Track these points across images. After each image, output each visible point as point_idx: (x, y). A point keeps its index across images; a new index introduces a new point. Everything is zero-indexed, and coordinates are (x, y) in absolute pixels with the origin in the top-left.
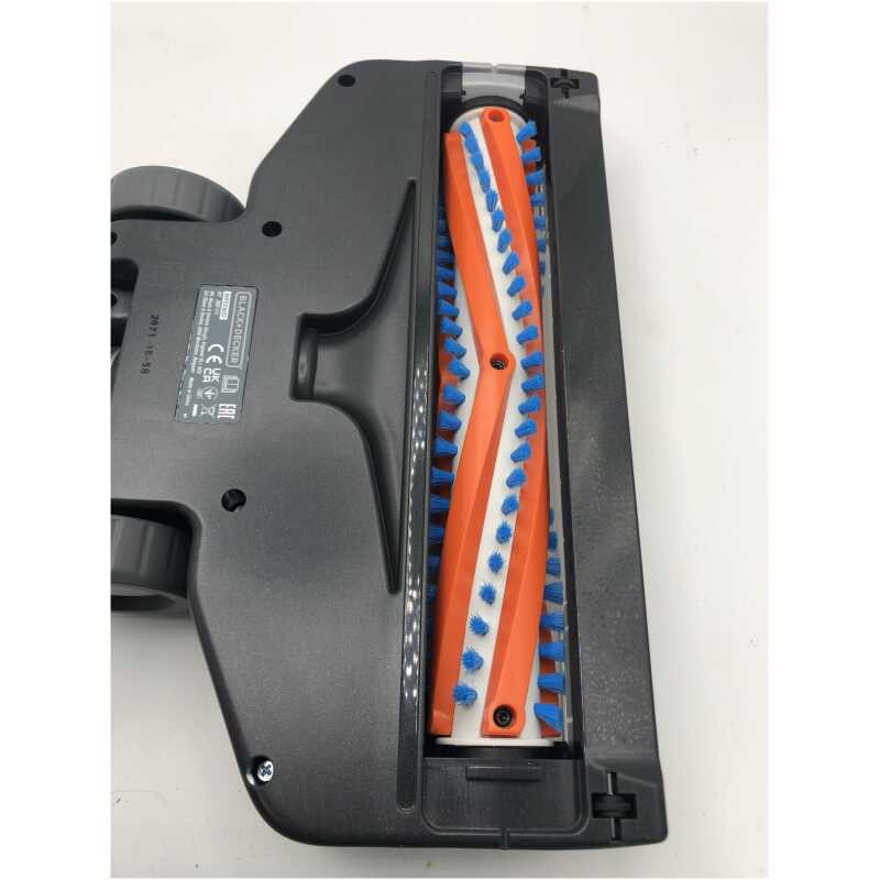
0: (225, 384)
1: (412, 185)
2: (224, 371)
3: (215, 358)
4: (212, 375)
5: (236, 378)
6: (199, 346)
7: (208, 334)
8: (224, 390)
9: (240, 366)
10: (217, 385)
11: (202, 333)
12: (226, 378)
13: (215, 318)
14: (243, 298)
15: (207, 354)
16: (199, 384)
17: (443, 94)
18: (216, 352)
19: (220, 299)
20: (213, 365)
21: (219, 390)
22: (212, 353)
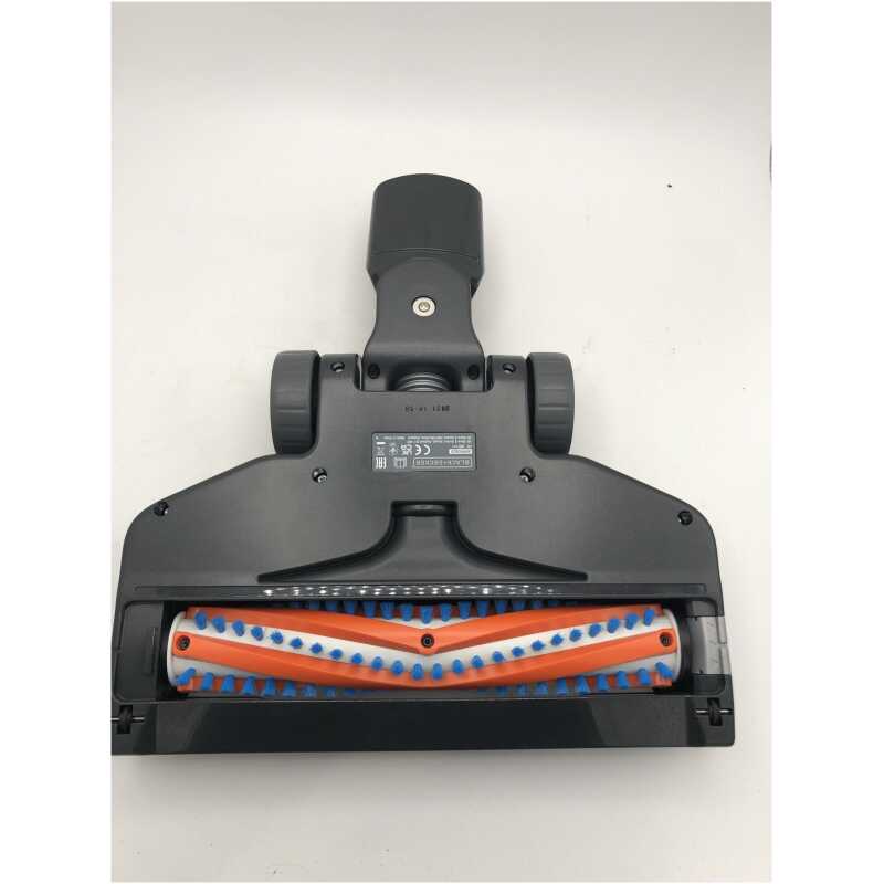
0: (400, 459)
1: (583, 576)
2: (410, 458)
3: (420, 450)
4: (406, 450)
5: (405, 465)
6: (428, 439)
7: (437, 444)
8: (395, 460)
9: (414, 467)
10: (400, 454)
11: (438, 439)
12: (405, 459)
13: (451, 446)
14: (467, 462)
15: (422, 445)
16: (399, 444)
17: (691, 599)
18: (424, 450)
19: (466, 447)
20: (414, 449)
21: (397, 456)
22: (423, 448)
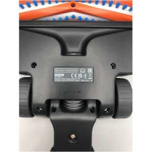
0: (83, 72)
2: (79, 72)
4: (80, 75)
5: (81, 70)
6: (72, 80)
7: (68, 78)
8: (84, 72)
9: (77, 69)
10: (83, 74)
11: (68, 80)
12: (81, 72)
14: (57, 70)
15: (74, 77)
16: (83, 78)
18: (73, 76)
19: (57, 77)
20: (77, 76)
